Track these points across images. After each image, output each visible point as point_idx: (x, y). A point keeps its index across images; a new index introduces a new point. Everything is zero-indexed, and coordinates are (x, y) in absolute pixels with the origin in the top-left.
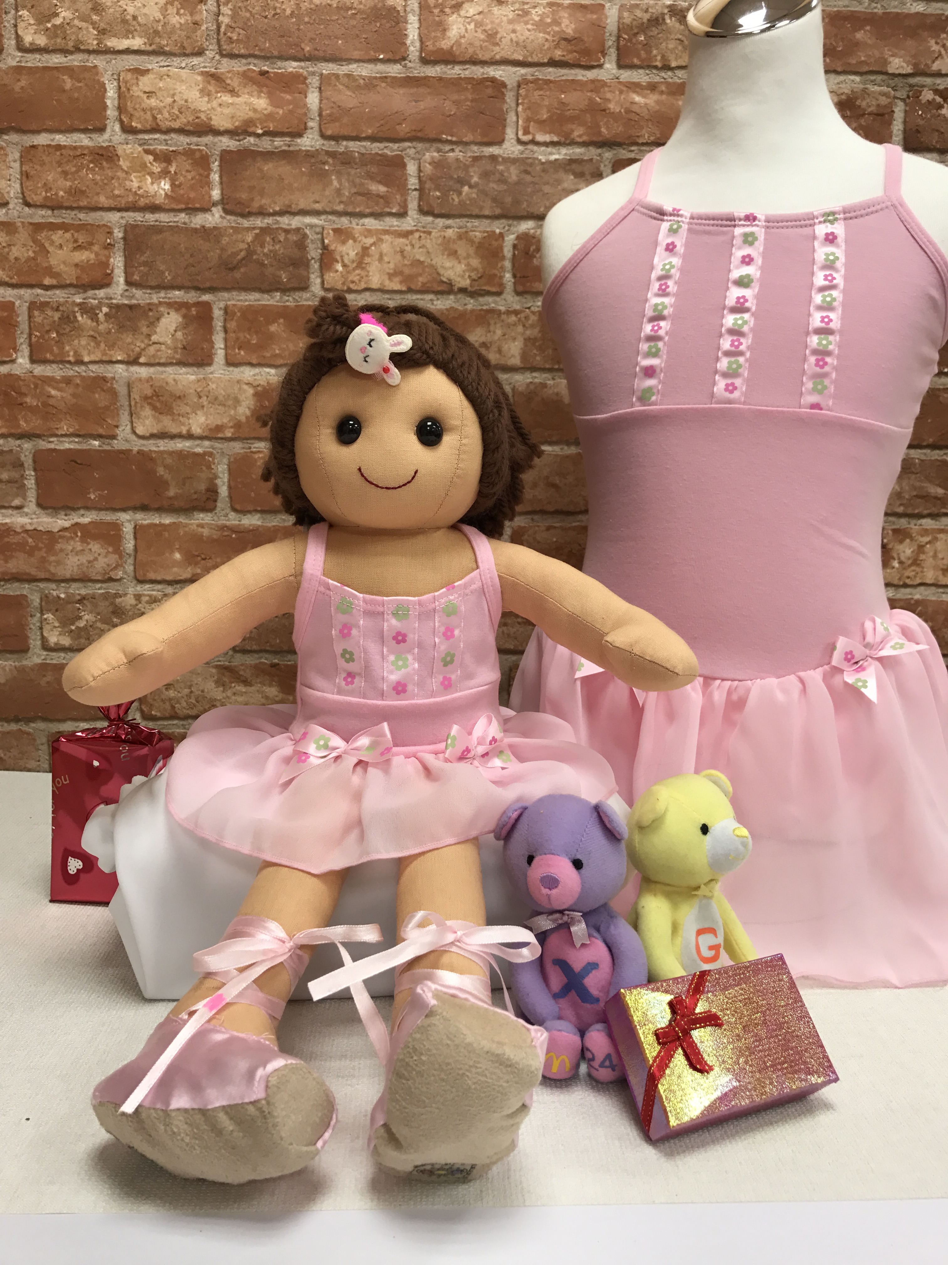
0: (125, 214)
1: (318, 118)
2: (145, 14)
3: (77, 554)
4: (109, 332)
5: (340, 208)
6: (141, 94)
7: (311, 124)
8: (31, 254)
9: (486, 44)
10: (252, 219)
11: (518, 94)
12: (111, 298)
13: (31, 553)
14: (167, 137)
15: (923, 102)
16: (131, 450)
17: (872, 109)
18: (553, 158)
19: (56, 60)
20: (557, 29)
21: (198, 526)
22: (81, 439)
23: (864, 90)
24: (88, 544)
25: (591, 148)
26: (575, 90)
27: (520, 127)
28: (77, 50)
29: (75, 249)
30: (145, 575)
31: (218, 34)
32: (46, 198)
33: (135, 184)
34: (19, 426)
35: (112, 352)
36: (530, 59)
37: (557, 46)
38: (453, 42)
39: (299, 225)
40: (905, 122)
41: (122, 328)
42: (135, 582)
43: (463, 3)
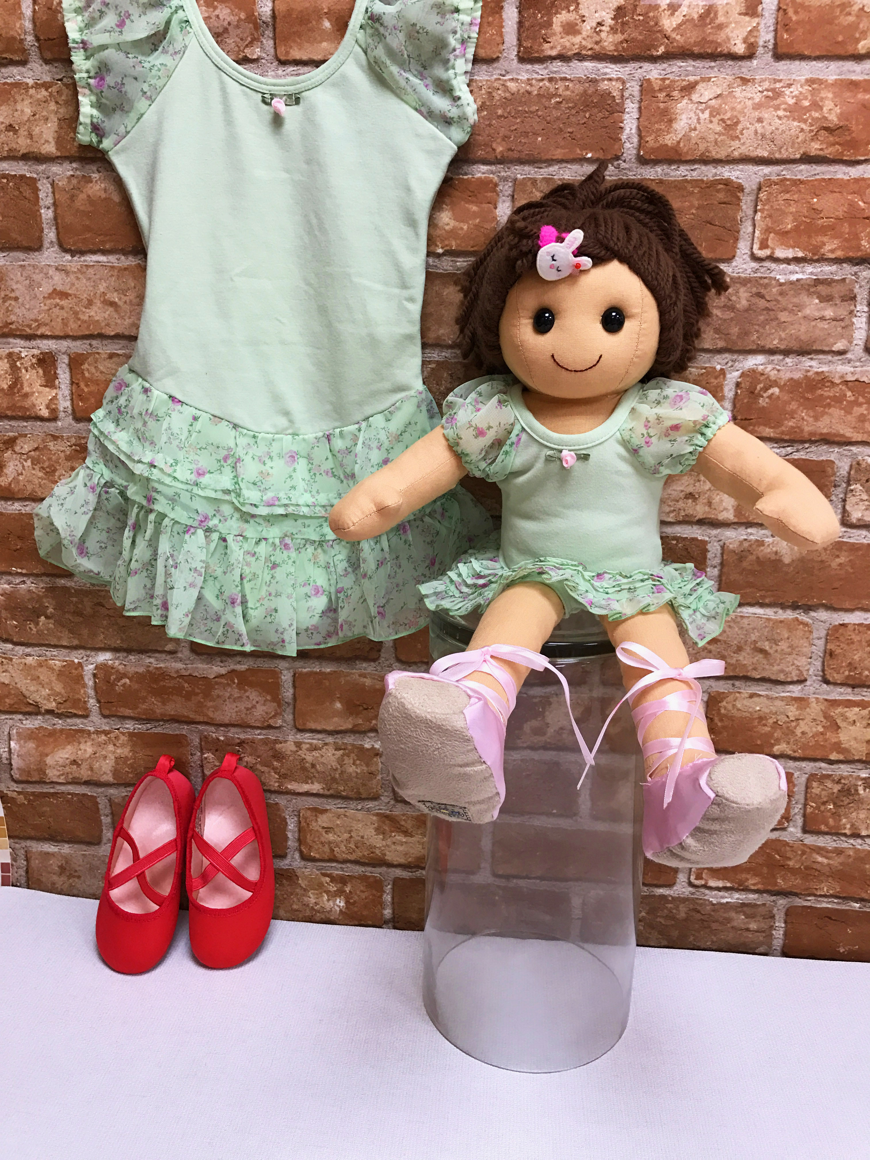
3: (234, 701)
9: (722, 137)
11: (757, 198)
13: (188, 697)
18: (794, 278)
20: (816, 115)
21: (360, 675)
24: (246, 691)
25: (845, 265)
26: (832, 192)
27: (756, 240)
30: (304, 724)
36: (777, 156)
37: (815, 138)
38: (680, 136)
42: (295, 731)
43: (696, 83)
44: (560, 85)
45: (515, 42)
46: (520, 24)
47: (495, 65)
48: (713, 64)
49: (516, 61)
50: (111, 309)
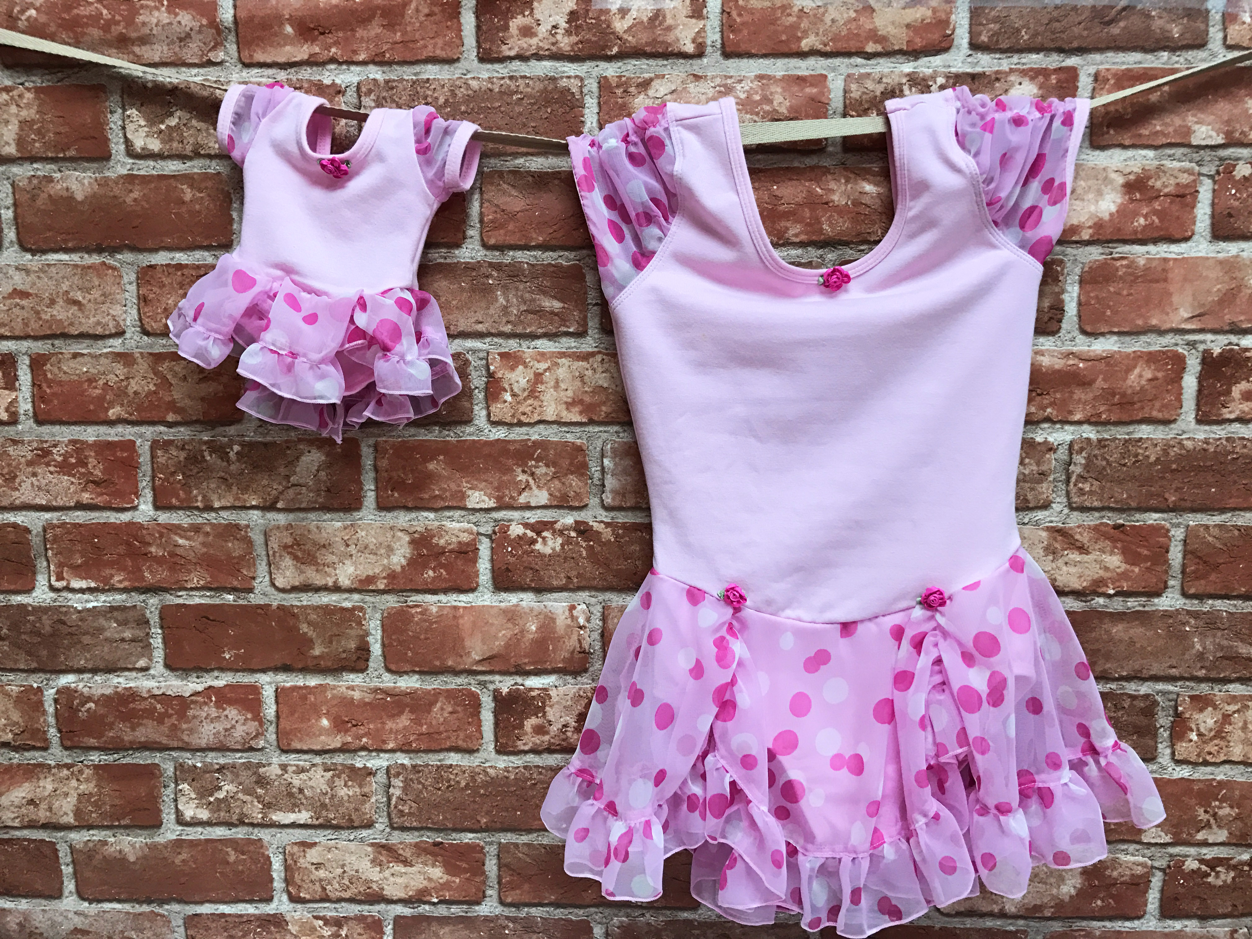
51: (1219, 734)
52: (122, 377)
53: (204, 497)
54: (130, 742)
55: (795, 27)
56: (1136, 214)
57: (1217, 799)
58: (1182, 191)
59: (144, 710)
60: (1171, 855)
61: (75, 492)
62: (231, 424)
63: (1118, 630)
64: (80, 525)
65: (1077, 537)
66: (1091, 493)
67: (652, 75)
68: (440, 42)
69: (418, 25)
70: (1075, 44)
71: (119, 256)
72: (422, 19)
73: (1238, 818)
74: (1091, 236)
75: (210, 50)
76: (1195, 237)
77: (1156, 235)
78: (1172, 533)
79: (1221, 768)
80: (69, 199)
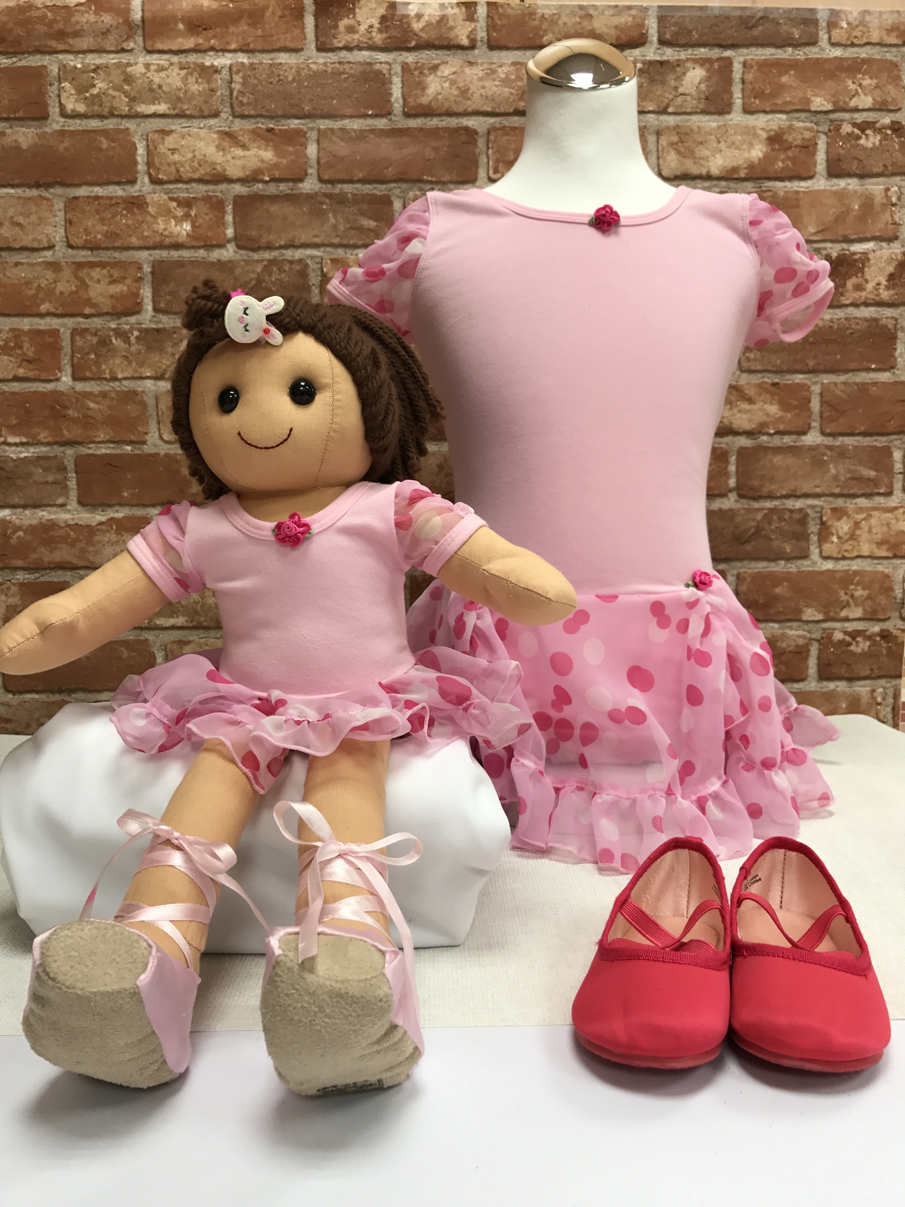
0: (152, 252)
1: (316, 166)
2: (169, 84)
3: (112, 545)
4: (139, 353)
5: (337, 241)
6: (166, 151)
7: (310, 171)
8: (74, 288)
9: (459, 99)
10: (261, 252)
11: (488, 139)
12: (141, 324)
13: (72, 545)
14: (188, 186)
15: (843, 134)
16: (159, 454)
17: (798, 142)
19: (94, 124)
20: (520, 84)
22: (115, 445)
23: (791, 127)
24: (122, 536)
27: (490, 167)
28: (112, 115)
29: (111, 283)
31: (231, 99)
32: (86, 241)
33: (161, 227)
34: (62, 435)
35: (142, 370)
36: (498, 110)
38: (431, 98)
39: (301, 257)
40: (827, 152)
41: (150, 348)
43: (439, 65)
44: (346, 66)
45: (314, 38)
46: (316, 26)
47: (301, 53)
48: (448, 52)
49: (315, 51)
50: (17, 228)
51: (853, 537)
52: (51, 281)
53: (111, 370)
54: (49, 563)
55: (538, 28)
56: (776, 159)
57: (852, 584)
58: (806, 144)
59: (61, 537)
60: (824, 629)
61: (13, 368)
62: (132, 314)
63: (778, 460)
64: (16, 393)
65: (747, 392)
66: (755, 360)
67: (439, 62)
68: (289, 36)
69: (273, 24)
70: (730, 42)
71: (51, 190)
72: (277, 19)
73: (869, 597)
74: (746, 174)
75: (123, 41)
76: (817, 176)
77: (790, 174)
78: (812, 388)
79: (855, 561)
80: (17, 149)
